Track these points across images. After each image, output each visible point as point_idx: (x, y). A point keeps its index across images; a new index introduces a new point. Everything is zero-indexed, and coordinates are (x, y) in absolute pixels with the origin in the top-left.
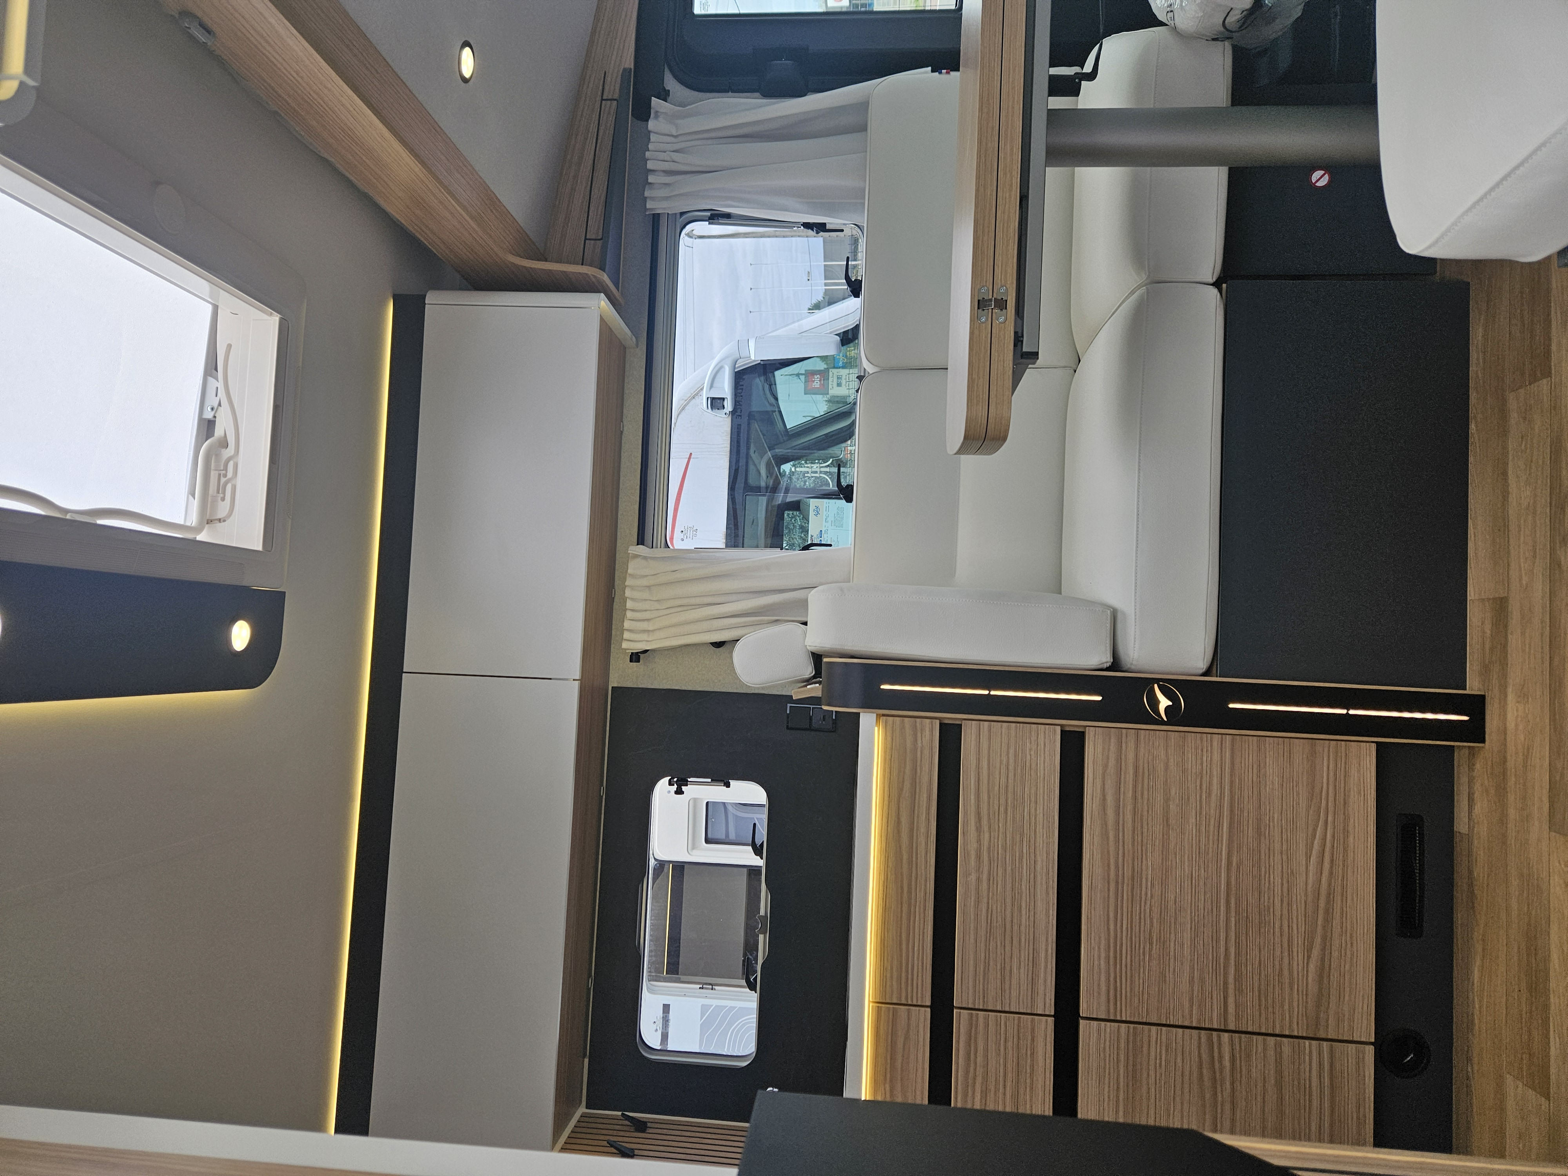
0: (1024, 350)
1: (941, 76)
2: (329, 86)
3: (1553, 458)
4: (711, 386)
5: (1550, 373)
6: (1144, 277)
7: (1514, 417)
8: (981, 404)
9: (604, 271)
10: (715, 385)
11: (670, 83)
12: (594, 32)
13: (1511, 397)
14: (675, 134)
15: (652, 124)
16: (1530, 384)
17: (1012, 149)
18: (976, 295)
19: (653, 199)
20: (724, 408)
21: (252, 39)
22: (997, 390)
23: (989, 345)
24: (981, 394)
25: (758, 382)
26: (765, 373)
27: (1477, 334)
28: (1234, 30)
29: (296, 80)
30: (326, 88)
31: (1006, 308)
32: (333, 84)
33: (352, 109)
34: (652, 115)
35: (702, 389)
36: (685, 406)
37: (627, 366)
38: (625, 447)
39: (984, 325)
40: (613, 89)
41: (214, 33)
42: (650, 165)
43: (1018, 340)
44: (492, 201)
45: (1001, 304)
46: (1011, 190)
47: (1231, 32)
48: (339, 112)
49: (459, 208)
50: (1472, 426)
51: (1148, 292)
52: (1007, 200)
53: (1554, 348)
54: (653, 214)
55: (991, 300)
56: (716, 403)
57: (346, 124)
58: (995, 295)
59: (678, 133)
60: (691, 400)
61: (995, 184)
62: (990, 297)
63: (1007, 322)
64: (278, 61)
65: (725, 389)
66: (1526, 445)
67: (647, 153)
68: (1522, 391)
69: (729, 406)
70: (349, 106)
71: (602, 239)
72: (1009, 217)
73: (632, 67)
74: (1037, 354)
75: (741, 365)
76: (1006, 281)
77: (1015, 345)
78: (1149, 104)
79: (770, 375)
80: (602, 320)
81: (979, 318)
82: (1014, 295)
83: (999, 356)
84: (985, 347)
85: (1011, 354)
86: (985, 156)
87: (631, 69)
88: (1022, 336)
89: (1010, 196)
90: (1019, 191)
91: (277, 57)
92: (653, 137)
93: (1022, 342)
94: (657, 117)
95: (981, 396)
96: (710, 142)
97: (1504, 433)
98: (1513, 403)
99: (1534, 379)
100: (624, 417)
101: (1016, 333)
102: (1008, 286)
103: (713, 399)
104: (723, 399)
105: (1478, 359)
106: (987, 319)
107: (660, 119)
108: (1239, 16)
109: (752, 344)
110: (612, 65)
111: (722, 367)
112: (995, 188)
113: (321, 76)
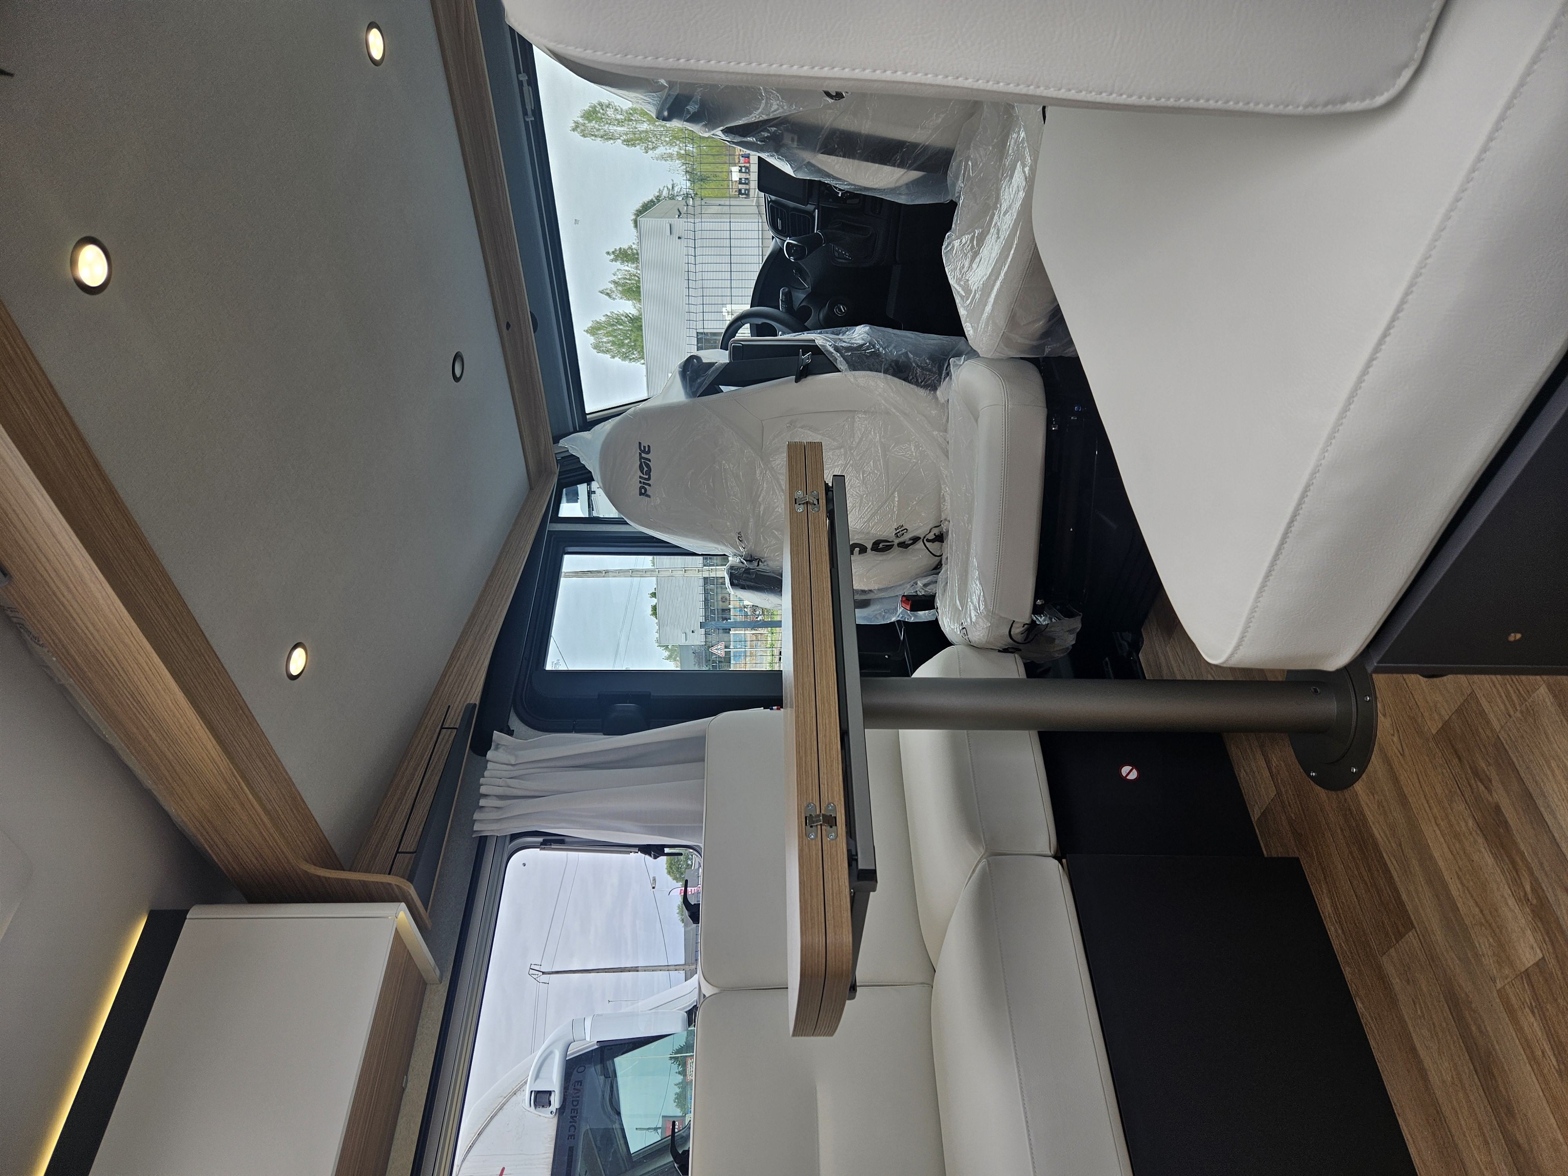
0: (860, 867)
1: (772, 711)
2: (127, 640)
3: (1455, 1016)
4: (537, 1077)
5: (1412, 923)
6: (983, 851)
7: (1396, 982)
8: (816, 927)
9: (412, 883)
10: (541, 1075)
11: (515, 723)
12: (444, 675)
13: (1385, 961)
14: (513, 763)
15: (490, 754)
16: (1397, 942)
17: (828, 684)
18: (803, 811)
19: (481, 821)
20: (550, 1104)
21: (52, 585)
22: (833, 911)
23: (821, 862)
24: (816, 915)
25: (593, 1073)
26: (602, 1061)
27: (1326, 906)
28: (1020, 642)
29: (92, 634)
30: (123, 642)
31: (836, 825)
32: (132, 639)
33: (147, 668)
34: (493, 747)
35: (526, 1083)
36: (504, 1104)
37: (425, 1005)
38: (405, 1110)
39: (814, 841)
40: (455, 719)
41: (11, 576)
42: (483, 790)
43: (852, 859)
44: (296, 802)
45: (831, 821)
46: (830, 717)
47: (1018, 643)
48: (132, 673)
49: (250, 796)
50: (1359, 1005)
51: (989, 864)
52: (827, 726)
53: (1404, 897)
54: (480, 836)
55: (819, 816)
56: (541, 1098)
57: (137, 688)
58: (823, 812)
59: (517, 762)
60: (512, 1096)
61: (814, 712)
62: (818, 813)
63: (838, 839)
64: (75, 610)
65: (553, 1081)
66: (1421, 1010)
67: (482, 779)
68: (1392, 950)
69: (556, 1101)
70: (144, 665)
71: (415, 852)
72: (830, 739)
73: (477, 703)
74: (874, 872)
75: (575, 1050)
76: (833, 797)
77: (850, 865)
78: (956, 676)
79: (609, 1063)
80: (397, 934)
81: (807, 836)
82: (843, 812)
83: (832, 874)
84: (816, 865)
85: (846, 872)
86: (803, 689)
87: (475, 704)
88: (857, 855)
89: (830, 722)
90: (838, 728)
91: (76, 606)
92: (490, 765)
93: (857, 860)
94: (497, 749)
95: (816, 919)
96: (545, 770)
97: (1393, 1002)
98: (1390, 969)
99: (1400, 936)
100: (410, 1069)
101: (849, 851)
102: (836, 803)
103: (538, 1093)
104: (550, 1093)
105: (1336, 931)
106: (816, 836)
107: (501, 750)
108: (1022, 629)
109: (588, 1023)
110: (457, 703)
111: (551, 1052)
112: (814, 716)
113: (119, 628)
